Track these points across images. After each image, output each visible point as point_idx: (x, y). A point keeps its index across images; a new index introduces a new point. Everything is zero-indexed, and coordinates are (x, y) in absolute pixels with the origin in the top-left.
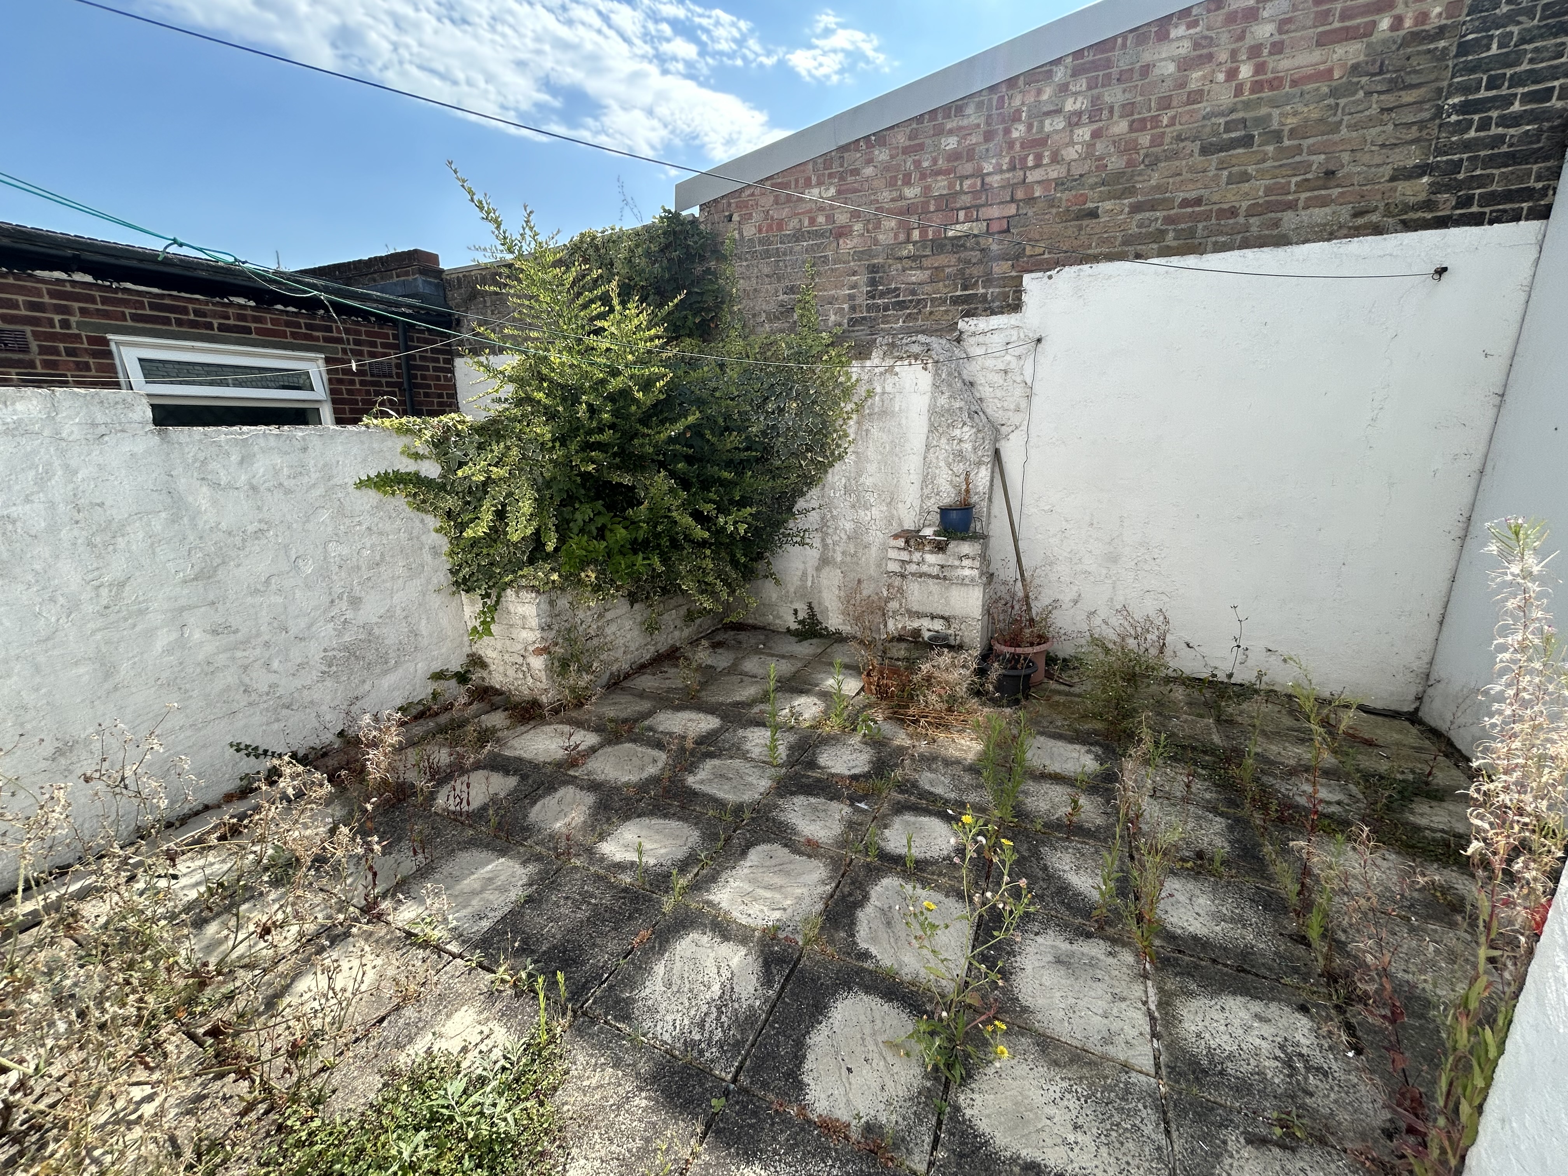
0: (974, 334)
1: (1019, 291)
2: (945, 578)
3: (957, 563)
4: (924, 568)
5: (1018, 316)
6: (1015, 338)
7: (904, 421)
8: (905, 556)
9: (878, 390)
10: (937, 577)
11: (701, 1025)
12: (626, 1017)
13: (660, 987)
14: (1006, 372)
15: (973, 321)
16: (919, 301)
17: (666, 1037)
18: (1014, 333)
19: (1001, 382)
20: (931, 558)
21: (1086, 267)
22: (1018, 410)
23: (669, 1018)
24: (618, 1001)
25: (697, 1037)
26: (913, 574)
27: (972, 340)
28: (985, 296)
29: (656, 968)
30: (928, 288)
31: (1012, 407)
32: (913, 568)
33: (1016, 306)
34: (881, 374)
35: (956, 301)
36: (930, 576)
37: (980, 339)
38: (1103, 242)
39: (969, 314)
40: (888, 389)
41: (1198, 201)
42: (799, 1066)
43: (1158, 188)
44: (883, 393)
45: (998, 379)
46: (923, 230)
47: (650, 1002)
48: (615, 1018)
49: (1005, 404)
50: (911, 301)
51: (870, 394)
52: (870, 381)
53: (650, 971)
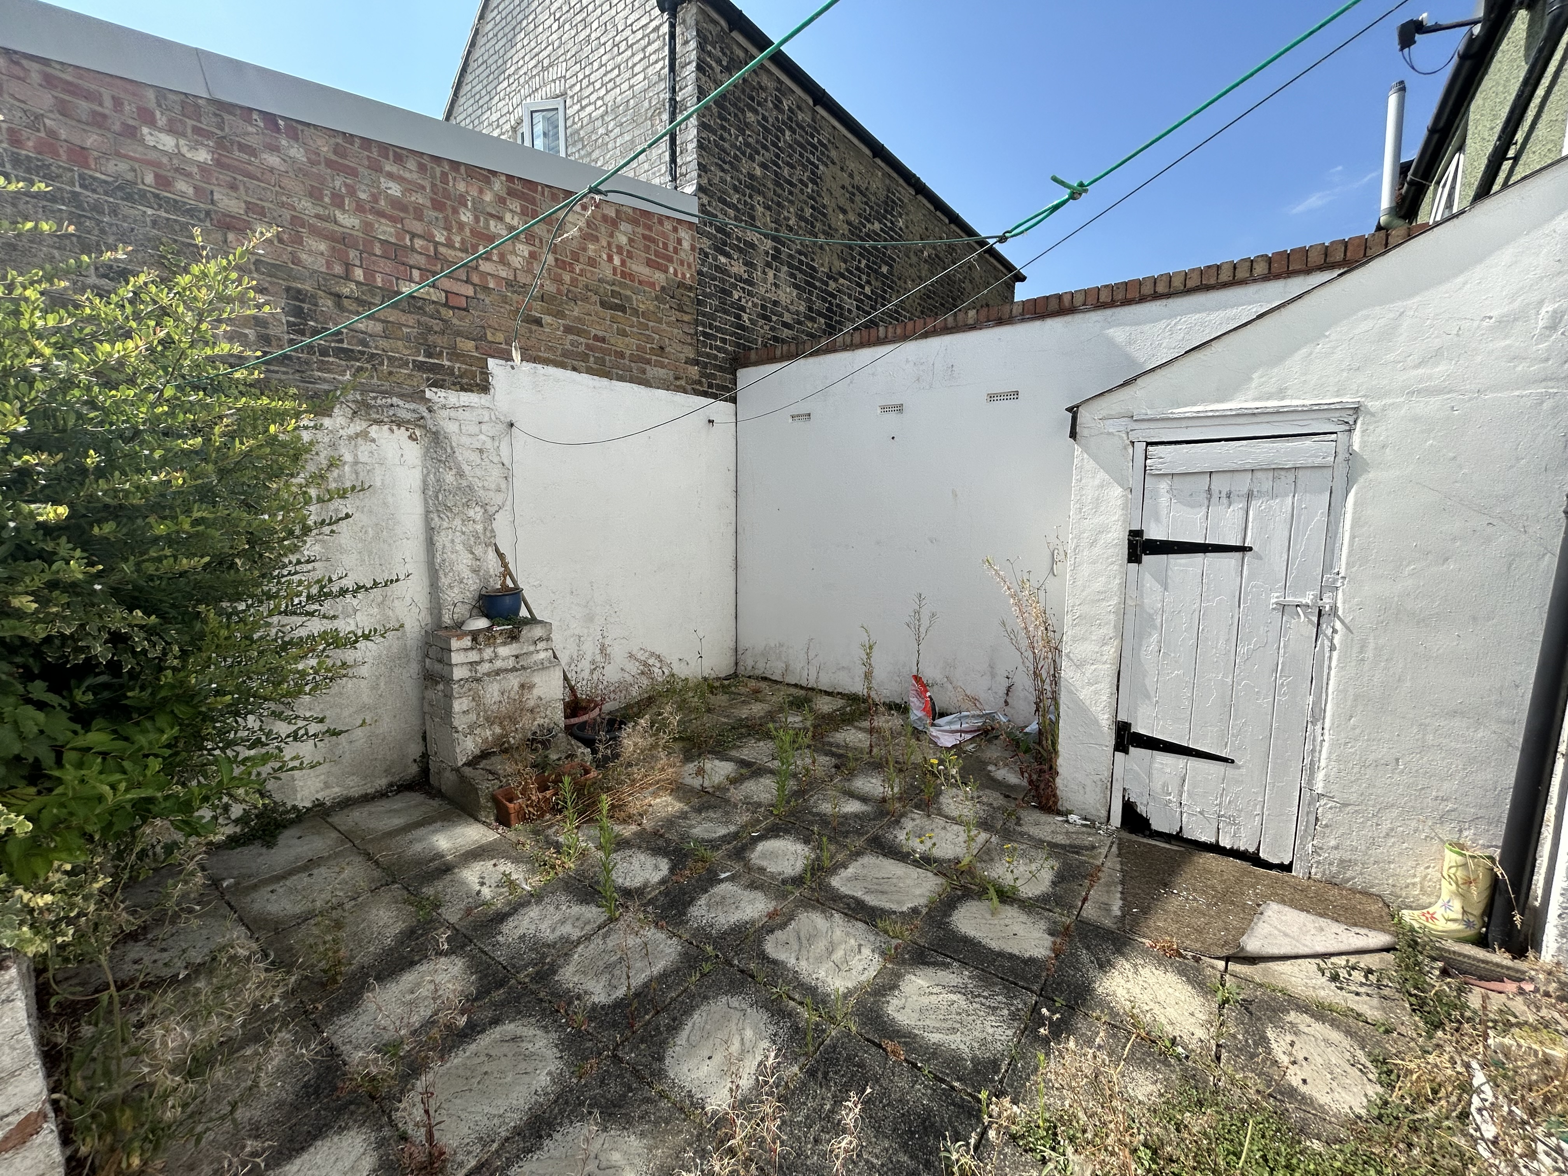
0: (444, 407)
1: (485, 374)
2: (523, 668)
3: (532, 648)
4: (499, 664)
5: (488, 397)
6: (486, 419)
7: (390, 500)
8: (473, 656)
9: (348, 457)
10: (514, 669)
11: (994, 1009)
12: (994, 1065)
13: (957, 1037)
14: (481, 451)
15: (442, 393)
16: (373, 355)
17: (1010, 1032)
18: (486, 413)
19: (479, 461)
20: (504, 651)
21: (539, 366)
22: (499, 490)
23: (991, 1031)
24: (976, 1071)
25: (1006, 1012)
26: (488, 674)
27: (445, 413)
28: (451, 369)
29: (933, 1040)
30: (383, 343)
31: (493, 486)
32: (485, 667)
33: (484, 388)
34: (350, 438)
35: (420, 367)
36: (507, 671)
37: (453, 413)
38: (550, 349)
39: (436, 384)
40: (363, 457)
41: (603, 340)
42: (1018, 958)
43: (579, 319)
44: (356, 463)
45: (475, 457)
46: (369, 273)
47: (976, 1045)
48: (997, 1072)
49: (486, 484)
50: (363, 353)
51: (334, 463)
52: (333, 445)
53: (938, 1045)
